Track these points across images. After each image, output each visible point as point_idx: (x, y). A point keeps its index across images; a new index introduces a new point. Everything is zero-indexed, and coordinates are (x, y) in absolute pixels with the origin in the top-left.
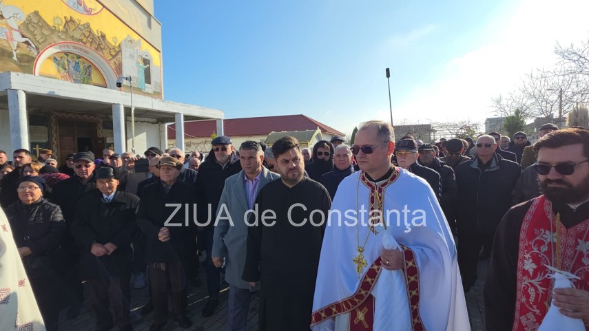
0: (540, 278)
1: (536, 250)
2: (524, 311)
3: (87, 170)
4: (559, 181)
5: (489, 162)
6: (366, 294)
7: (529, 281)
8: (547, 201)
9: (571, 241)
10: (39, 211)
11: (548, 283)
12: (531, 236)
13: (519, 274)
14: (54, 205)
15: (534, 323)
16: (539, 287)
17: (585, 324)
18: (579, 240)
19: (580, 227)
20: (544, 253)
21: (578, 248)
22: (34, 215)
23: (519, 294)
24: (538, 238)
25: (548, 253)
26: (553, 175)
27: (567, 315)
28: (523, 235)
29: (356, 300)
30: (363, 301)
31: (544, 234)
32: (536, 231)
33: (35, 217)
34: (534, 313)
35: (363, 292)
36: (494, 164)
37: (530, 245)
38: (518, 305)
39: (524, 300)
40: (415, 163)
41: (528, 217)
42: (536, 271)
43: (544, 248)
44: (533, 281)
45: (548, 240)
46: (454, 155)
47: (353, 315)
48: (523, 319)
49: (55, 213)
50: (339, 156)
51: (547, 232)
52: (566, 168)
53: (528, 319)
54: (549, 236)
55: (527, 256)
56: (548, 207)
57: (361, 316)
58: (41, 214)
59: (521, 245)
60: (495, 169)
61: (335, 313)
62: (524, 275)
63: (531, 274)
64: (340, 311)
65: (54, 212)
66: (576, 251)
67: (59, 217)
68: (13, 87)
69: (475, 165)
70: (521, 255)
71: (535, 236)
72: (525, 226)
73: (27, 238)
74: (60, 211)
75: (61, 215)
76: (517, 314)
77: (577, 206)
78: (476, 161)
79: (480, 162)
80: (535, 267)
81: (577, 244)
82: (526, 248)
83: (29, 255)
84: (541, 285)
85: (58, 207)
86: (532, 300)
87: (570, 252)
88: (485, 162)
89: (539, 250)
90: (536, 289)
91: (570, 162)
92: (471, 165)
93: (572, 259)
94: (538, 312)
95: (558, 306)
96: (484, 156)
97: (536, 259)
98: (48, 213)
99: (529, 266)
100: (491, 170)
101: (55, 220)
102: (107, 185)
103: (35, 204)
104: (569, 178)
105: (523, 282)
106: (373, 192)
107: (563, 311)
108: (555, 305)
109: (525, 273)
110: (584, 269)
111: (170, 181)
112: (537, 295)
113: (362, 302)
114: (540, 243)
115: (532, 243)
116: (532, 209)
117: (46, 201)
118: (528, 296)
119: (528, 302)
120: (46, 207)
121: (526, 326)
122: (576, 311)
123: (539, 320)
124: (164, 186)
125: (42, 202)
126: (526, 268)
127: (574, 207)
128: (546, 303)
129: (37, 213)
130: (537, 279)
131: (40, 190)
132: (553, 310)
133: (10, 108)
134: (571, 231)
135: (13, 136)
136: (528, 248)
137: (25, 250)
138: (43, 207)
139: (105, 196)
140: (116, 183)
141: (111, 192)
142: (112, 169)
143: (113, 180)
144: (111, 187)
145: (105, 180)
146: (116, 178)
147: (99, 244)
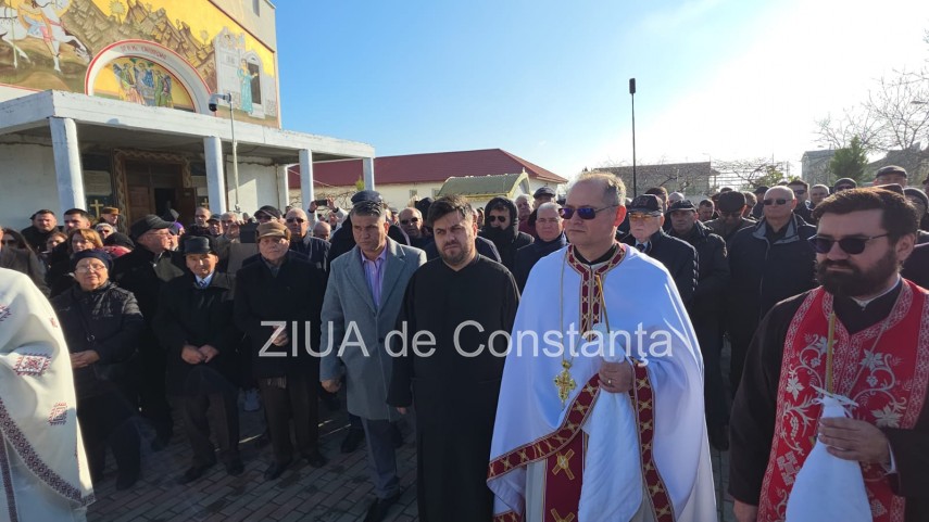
0: (805, 404)
1: (804, 364)
2: (783, 450)
4: (843, 263)
5: (784, 230)
6: (575, 429)
7: (793, 408)
8: (827, 294)
9: (855, 353)
10: (105, 300)
11: (816, 411)
12: (800, 344)
13: (780, 399)
14: (125, 292)
15: (795, 466)
16: (804, 417)
17: (862, 468)
18: (866, 352)
19: (869, 333)
20: (816, 369)
21: (864, 362)
22: (99, 305)
23: (778, 426)
24: (808, 348)
25: (821, 369)
26: (835, 253)
27: (835, 455)
28: (788, 343)
29: (560, 439)
30: (570, 441)
31: (818, 341)
32: (807, 338)
33: (101, 309)
34: (796, 453)
35: (571, 427)
36: (790, 231)
37: (797, 358)
38: (775, 442)
39: (783, 434)
40: (658, 231)
41: (798, 317)
42: (801, 394)
43: (816, 362)
44: (797, 409)
45: (823, 351)
46: (730, 217)
47: (552, 462)
48: (781, 461)
49: (128, 303)
50: (543, 220)
51: (823, 339)
52: (854, 244)
53: (787, 461)
54: (824, 345)
55: (793, 373)
56: (828, 303)
57: (563, 462)
58: (109, 304)
59: (786, 357)
60: (793, 239)
61: (525, 460)
62: (785, 400)
63: (795, 398)
64: (532, 458)
65: (125, 302)
66: (860, 366)
67: (134, 308)
68: (58, 113)
69: (760, 234)
70: (784, 371)
71: (805, 344)
72: (792, 330)
73: (91, 338)
74: (135, 300)
75: (136, 306)
76: (773, 454)
77: (868, 302)
78: (763, 227)
79: (769, 229)
80: (801, 388)
81: (862, 356)
82: (792, 361)
83: (96, 362)
84: (806, 414)
85: (132, 294)
86: (794, 434)
87: (851, 368)
88: (776, 229)
89: (809, 364)
90: (800, 419)
91: (860, 235)
92: (754, 234)
93: (854, 377)
94: (800, 450)
95: (826, 442)
96: (775, 218)
97: (804, 377)
98: (117, 303)
99: (794, 387)
100: (786, 242)
101: (129, 312)
102: (201, 263)
103: (98, 291)
104: (857, 258)
105: (784, 410)
106: (586, 278)
107: (832, 450)
108: (821, 441)
109: (788, 396)
110: (868, 393)
111: (279, 259)
112: (801, 426)
113: (568, 441)
114: (811, 355)
115: (800, 355)
116: (805, 306)
117: (113, 286)
118: (789, 429)
119: (789, 437)
120: (115, 295)
121: (784, 471)
122: (849, 450)
123: (801, 461)
124: (270, 266)
125: (108, 287)
126: (789, 389)
127: (863, 303)
128: (811, 439)
129: (102, 302)
130: (802, 406)
131: (106, 269)
132: (819, 448)
133: (54, 145)
134: (856, 338)
135: (61, 188)
136: (795, 361)
137: (90, 355)
138: (110, 294)
139: (199, 279)
140: (213, 259)
141: (206, 272)
142: (208, 240)
143: (210, 255)
144: (206, 266)
145: (198, 256)
146: (213, 253)
147: (192, 347)
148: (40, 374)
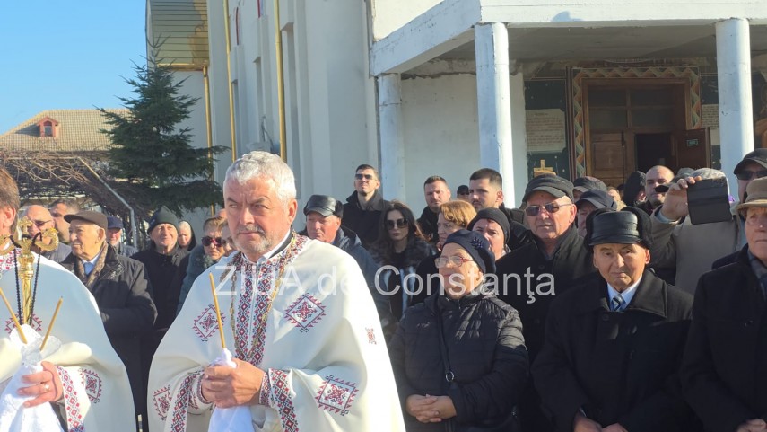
3: (551, 219)
10: (475, 317)
14: (504, 306)
22: (466, 324)
33: (467, 330)
49: (505, 326)
58: (478, 324)
65: (501, 324)
67: (514, 337)
73: (450, 378)
74: (518, 323)
75: (520, 334)
83: (453, 418)
98: (491, 323)
101: (505, 343)
102: (621, 261)
103: (467, 300)
117: (489, 296)
120: (489, 308)
125: (482, 295)
129: (470, 320)
131: (475, 264)
133: (478, 71)
137: (443, 405)
138: (483, 307)
139: (613, 293)
140: (640, 256)
141: (626, 280)
142: (635, 218)
143: (637, 248)
144: (629, 269)
145: (616, 248)
146: (644, 244)
147: (592, 424)
148: (343, 412)
